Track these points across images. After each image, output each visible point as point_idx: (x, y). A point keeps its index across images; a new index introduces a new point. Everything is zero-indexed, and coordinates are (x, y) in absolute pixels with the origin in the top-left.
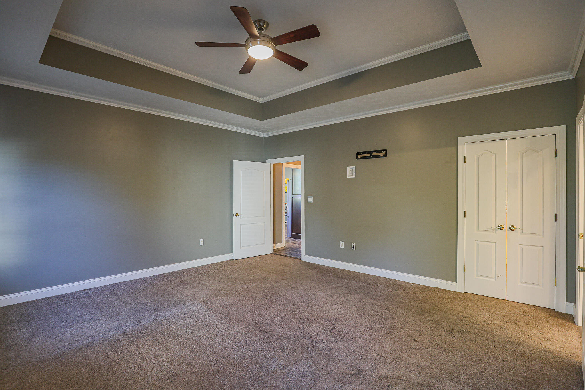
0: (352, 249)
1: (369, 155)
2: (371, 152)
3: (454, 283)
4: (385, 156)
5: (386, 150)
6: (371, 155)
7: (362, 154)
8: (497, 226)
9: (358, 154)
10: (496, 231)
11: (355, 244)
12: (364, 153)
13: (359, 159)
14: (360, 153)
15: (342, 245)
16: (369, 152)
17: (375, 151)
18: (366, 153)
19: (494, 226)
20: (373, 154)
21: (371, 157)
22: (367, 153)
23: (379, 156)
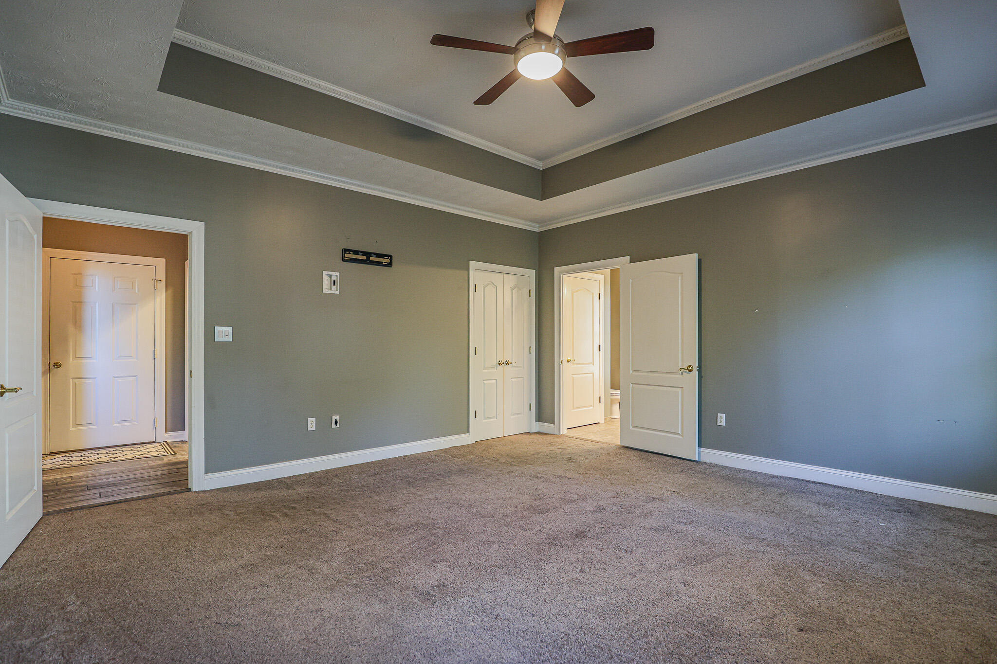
0: (334, 426)
1: (364, 258)
2: (368, 254)
3: (467, 435)
4: (390, 265)
5: (391, 256)
6: (368, 258)
7: (352, 253)
8: (498, 361)
9: (345, 251)
10: (497, 367)
11: (338, 418)
12: (356, 252)
13: (347, 261)
14: (350, 251)
15: (312, 424)
16: (364, 253)
17: (375, 254)
18: (360, 253)
19: (495, 363)
20: (371, 259)
21: (368, 262)
22: (362, 254)
23: (380, 264)
